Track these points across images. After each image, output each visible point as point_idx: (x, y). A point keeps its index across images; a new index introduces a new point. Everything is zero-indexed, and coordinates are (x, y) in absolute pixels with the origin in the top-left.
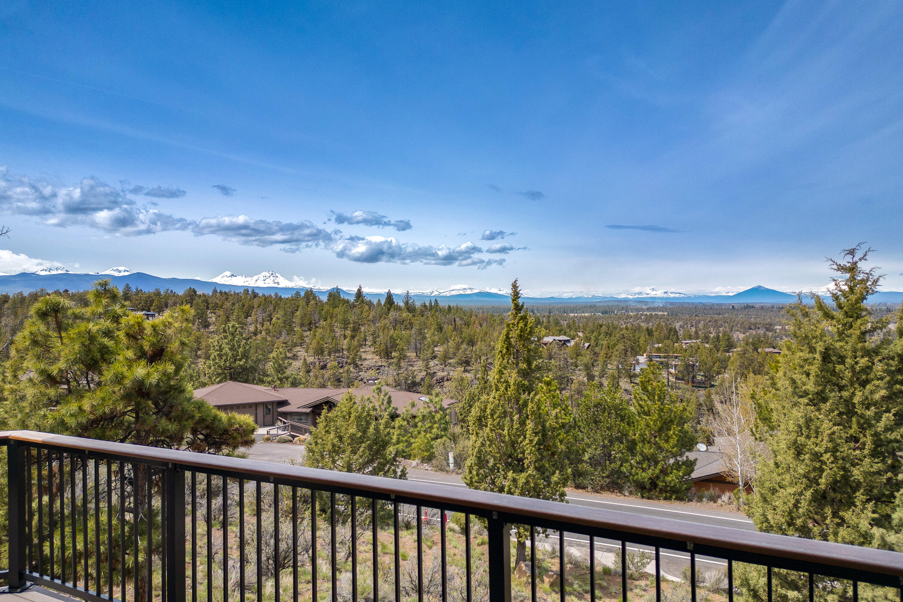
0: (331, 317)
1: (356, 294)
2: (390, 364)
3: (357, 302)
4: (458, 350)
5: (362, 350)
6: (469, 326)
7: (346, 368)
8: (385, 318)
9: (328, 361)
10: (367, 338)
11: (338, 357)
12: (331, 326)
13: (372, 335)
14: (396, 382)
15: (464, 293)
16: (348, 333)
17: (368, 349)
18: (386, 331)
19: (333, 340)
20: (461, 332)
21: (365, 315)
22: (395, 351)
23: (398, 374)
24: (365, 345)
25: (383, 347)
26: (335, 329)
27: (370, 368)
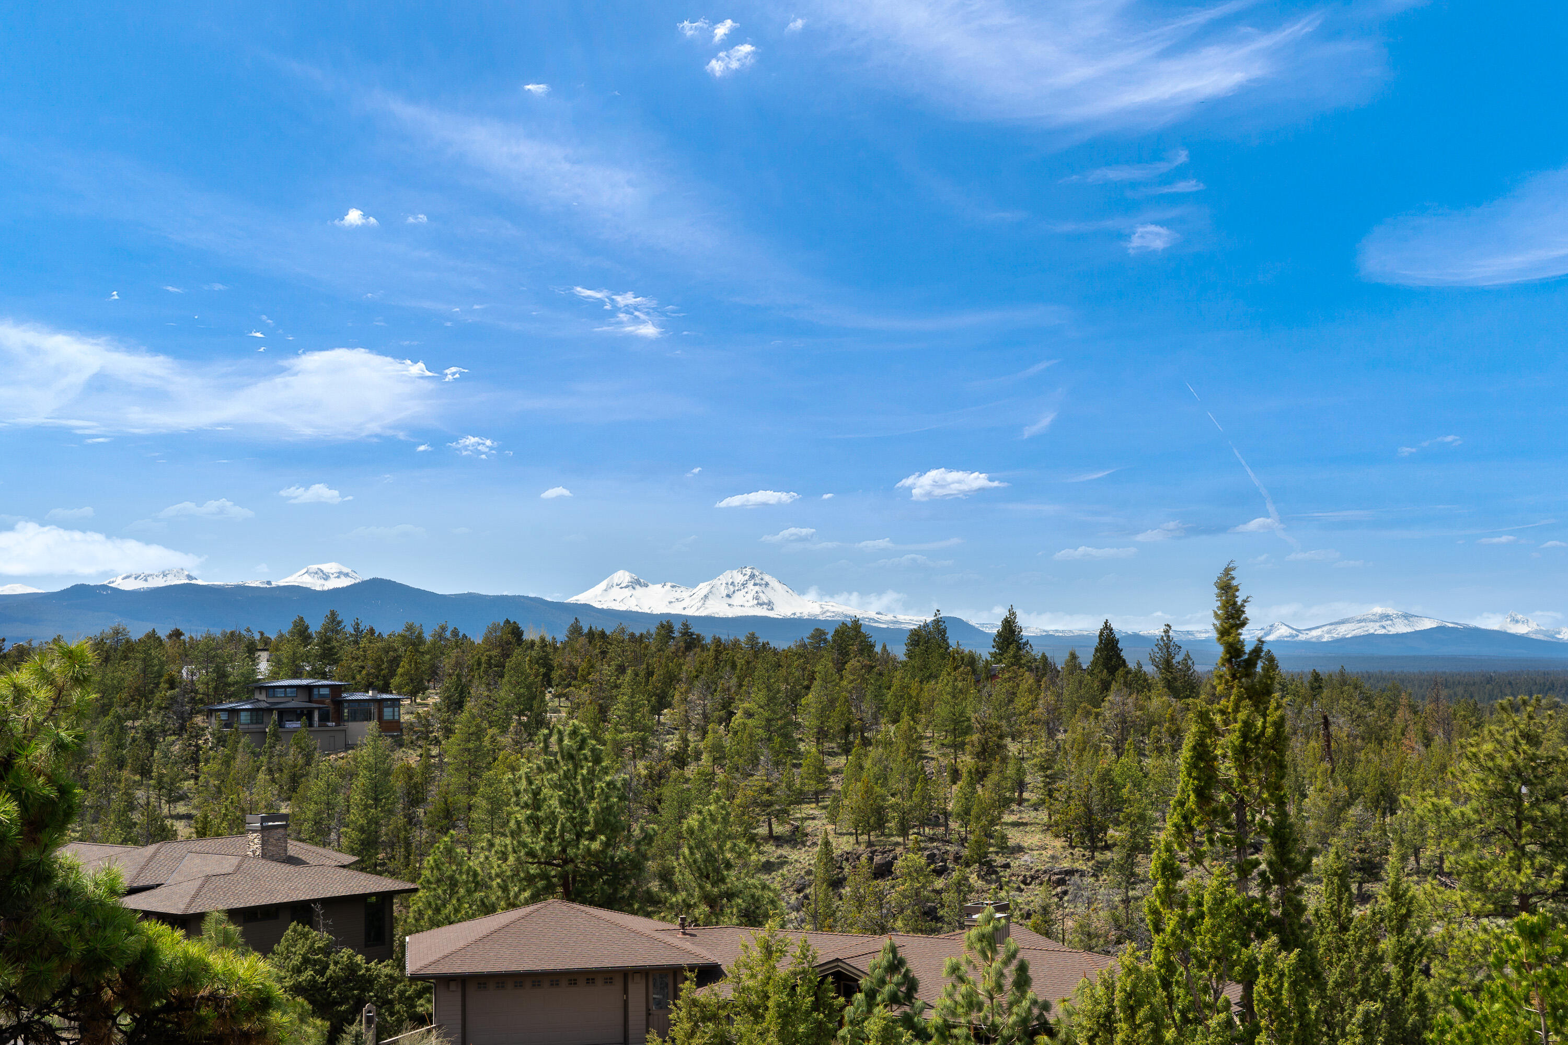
0: (915, 710)
1: (999, 635)
2: (1100, 868)
3: (1000, 661)
4: (1338, 824)
5: (1008, 818)
6: (1381, 744)
7: (955, 875)
8: (1087, 714)
9: (899, 850)
10: (1028, 779)
11: (932, 839)
12: (912, 740)
13: (1043, 768)
14: (1119, 928)
15: (1383, 631)
16: (967, 761)
17: (1028, 815)
18: (1087, 755)
19: (914, 782)
20: (1352, 761)
21: (1022, 702)
22: (1117, 823)
23: (1126, 901)
24: (1020, 802)
25: (1076, 808)
26: (925, 747)
27: (1033, 878)
